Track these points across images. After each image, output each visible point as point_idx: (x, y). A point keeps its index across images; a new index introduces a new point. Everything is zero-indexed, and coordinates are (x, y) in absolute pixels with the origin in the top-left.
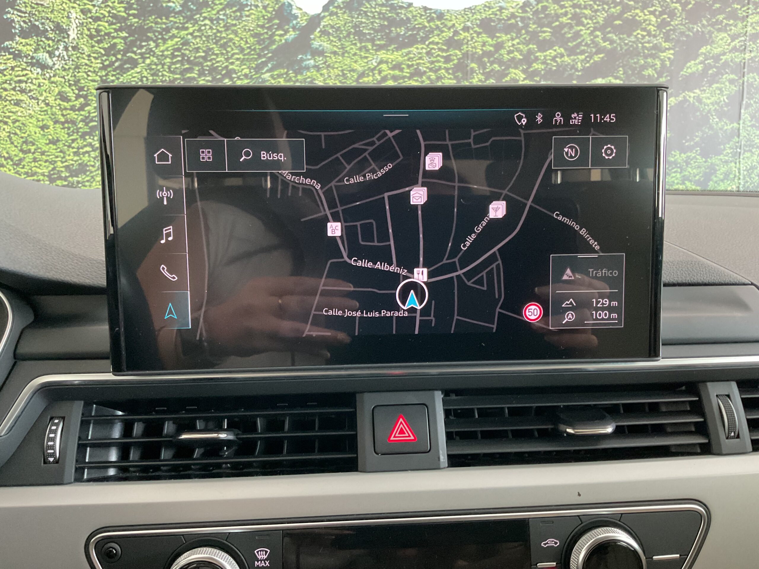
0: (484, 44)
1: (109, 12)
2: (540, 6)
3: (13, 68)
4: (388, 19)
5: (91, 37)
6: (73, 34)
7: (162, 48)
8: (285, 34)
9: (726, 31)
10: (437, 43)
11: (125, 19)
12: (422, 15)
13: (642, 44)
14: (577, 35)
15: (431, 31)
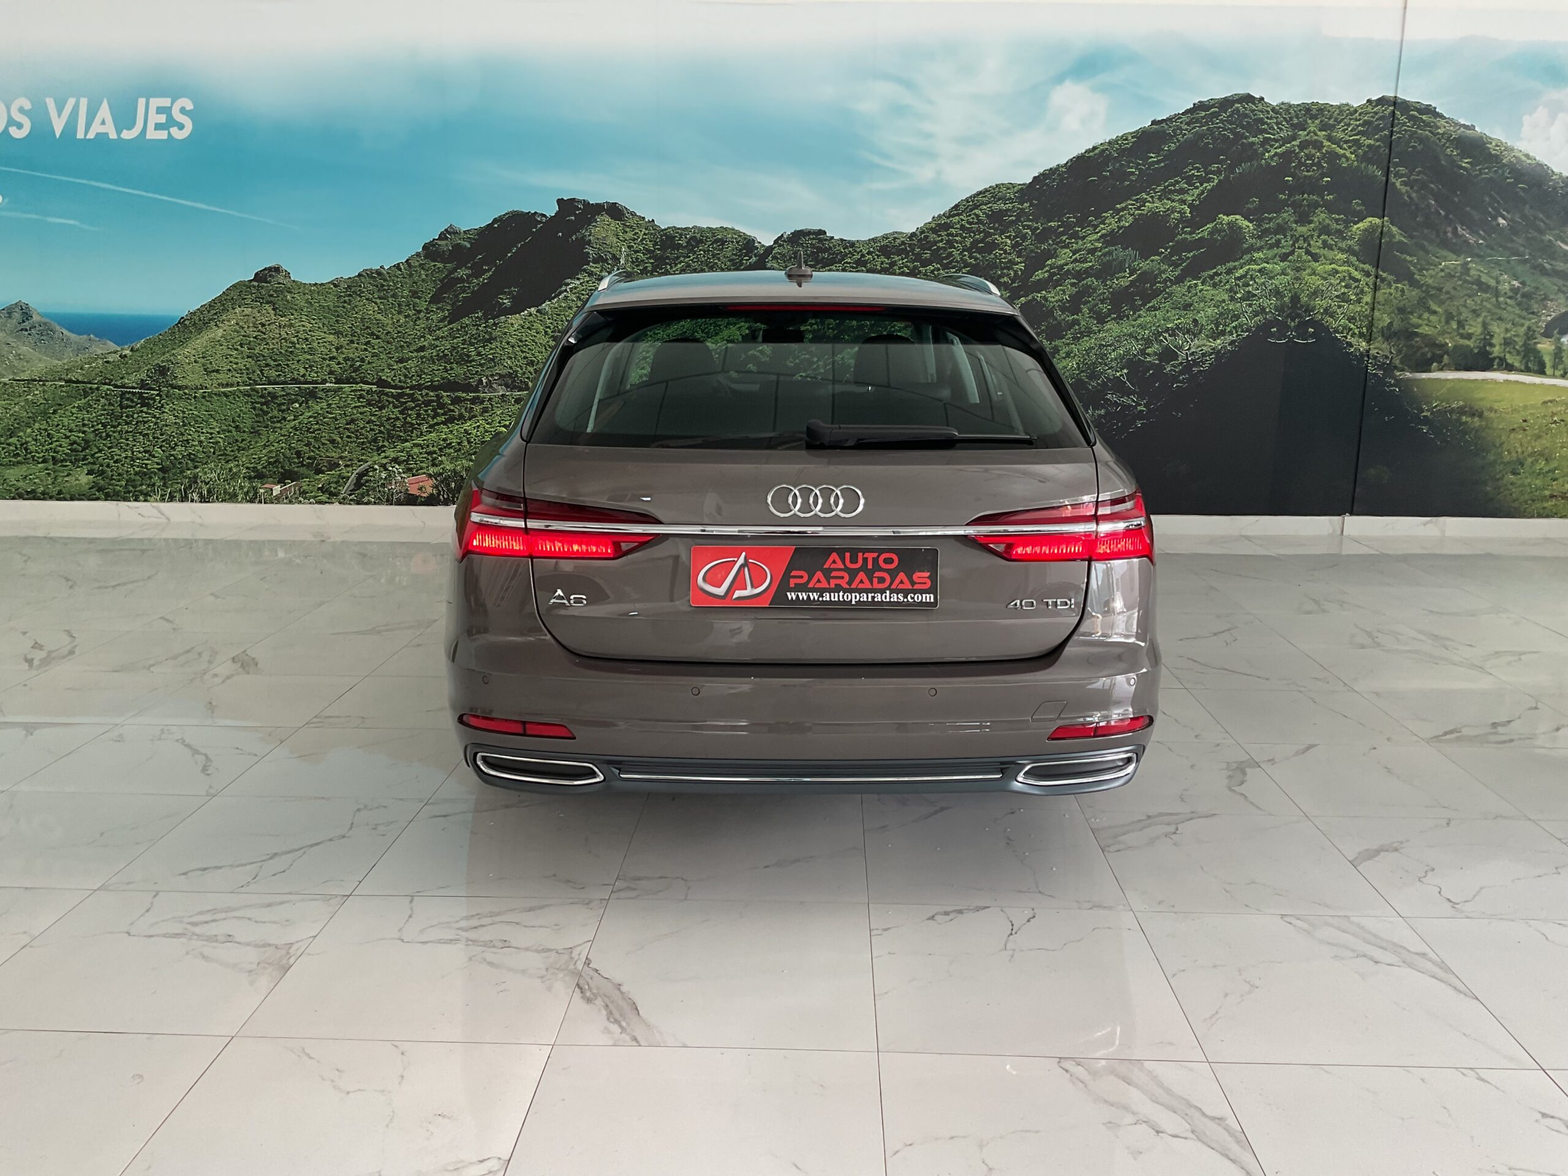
0: (882, 263)
1: (644, 247)
2: (922, 236)
3: (588, 282)
4: (817, 248)
5: (633, 262)
6: (622, 262)
7: (674, 269)
8: (749, 259)
9: (1068, 247)
10: (850, 263)
11: (653, 251)
12: (839, 245)
13: (1000, 259)
14: (950, 254)
15: (846, 255)
